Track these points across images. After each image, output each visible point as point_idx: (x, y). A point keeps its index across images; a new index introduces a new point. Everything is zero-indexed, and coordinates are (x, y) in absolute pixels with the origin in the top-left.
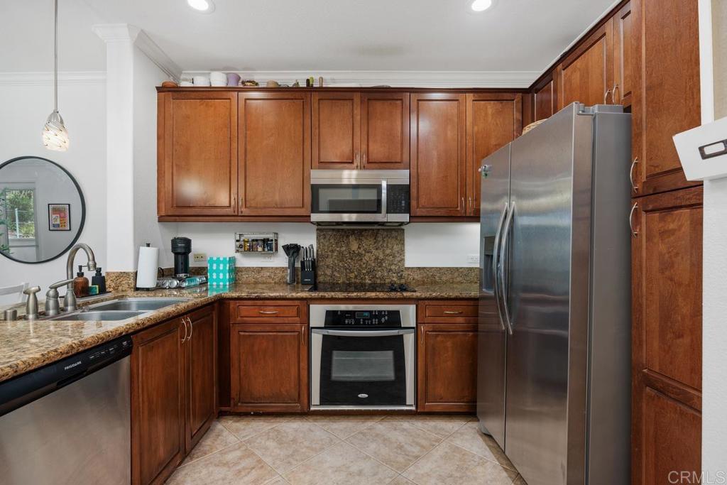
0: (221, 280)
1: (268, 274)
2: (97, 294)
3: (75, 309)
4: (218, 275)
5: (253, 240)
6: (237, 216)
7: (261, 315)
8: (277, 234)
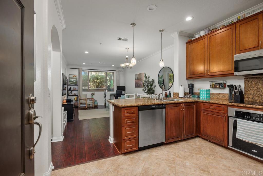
0: (204, 97)
1: (222, 96)
2: (169, 97)
3: (163, 99)
4: (203, 95)
5: (216, 84)
6: (207, 76)
7: (210, 108)
8: (226, 81)
